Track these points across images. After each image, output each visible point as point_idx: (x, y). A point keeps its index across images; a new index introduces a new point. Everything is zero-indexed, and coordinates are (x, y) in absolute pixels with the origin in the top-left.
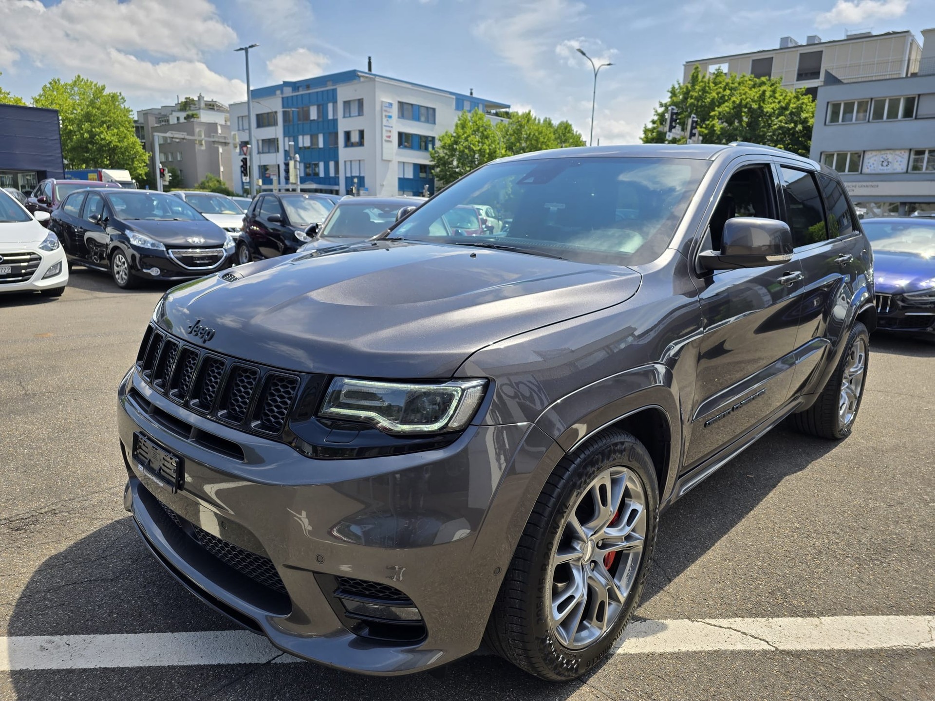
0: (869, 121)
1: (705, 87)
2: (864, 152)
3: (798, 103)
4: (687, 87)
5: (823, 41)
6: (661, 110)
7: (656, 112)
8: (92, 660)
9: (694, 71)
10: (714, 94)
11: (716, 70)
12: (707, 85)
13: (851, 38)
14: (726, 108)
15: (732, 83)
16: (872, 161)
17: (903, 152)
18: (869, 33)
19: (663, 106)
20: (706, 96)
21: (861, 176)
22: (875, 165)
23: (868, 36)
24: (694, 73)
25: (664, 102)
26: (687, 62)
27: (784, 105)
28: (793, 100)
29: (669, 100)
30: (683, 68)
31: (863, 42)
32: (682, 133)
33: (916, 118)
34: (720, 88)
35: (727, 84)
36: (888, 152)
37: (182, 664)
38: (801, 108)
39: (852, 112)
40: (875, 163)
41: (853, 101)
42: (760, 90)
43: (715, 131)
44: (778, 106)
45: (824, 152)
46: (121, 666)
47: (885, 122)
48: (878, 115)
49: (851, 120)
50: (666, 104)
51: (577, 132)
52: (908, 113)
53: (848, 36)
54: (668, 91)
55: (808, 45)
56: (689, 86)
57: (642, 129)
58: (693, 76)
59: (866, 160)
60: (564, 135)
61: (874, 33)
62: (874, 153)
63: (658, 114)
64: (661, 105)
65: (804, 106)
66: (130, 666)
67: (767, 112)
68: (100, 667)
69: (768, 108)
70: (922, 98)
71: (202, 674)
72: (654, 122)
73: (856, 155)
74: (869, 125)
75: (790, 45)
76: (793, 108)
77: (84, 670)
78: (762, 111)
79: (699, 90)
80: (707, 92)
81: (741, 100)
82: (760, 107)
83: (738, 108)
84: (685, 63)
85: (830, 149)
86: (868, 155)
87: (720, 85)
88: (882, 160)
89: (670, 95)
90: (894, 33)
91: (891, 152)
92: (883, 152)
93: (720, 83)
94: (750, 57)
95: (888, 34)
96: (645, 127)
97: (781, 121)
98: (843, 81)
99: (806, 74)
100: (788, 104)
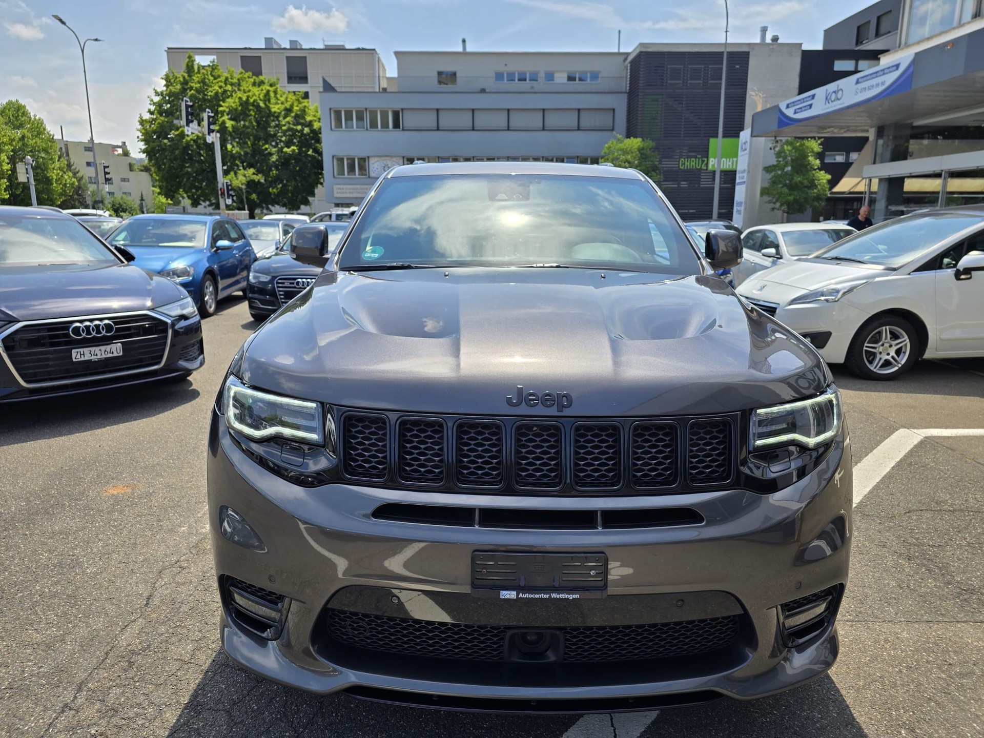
0: (367, 129)
1: (204, 78)
2: (368, 157)
3: (300, 105)
4: (184, 78)
5: (303, 47)
6: (157, 99)
7: (152, 100)
9: (187, 60)
10: (217, 88)
11: (211, 62)
12: (206, 76)
13: (328, 48)
14: (231, 103)
15: (231, 79)
16: (376, 166)
17: (398, 158)
18: (343, 46)
19: (159, 95)
20: (207, 89)
21: (369, 179)
22: (379, 170)
23: (342, 48)
24: (188, 62)
25: (159, 90)
26: (169, 48)
27: (288, 107)
28: (296, 104)
29: (165, 88)
30: (165, 54)
31: (340, 53)
32: (200, 128)
33: (403, 130)
34: (221, 81)
35: (227, 79)
36: (386, 158)
38: (305, 111)
39: (352, 120)
40: (379, 168)
41: (340, 109)
42: (262, 90)
43: (227, 127)
44: (283, 107)
45: (335, 156)
47: (380, 131)
48: (373, 125)
49: (353, 127)
50: (162, 93)
51: (35, 116)
52: (396, 125)
53: (326, 46)
54: (162, 79)
55: (290, 49)
56: (186, 75)
57: (138, 119)
58: (187, 65)
59: (371, 166)
60: (17, 118)
61: (347, 47)
62: (377, 159)
63: (154, 104)
64: (157, 94)
65: (307, 110)
67: (275, 112)
69: (275, 108)
70: (405, 112)
72: (151, 113)
73: (362, 160)
74: (367, 132)
75: (275, 46)
76: (297, 110)
78: (270, 111)
79: (199, 82)
80: (208, 85)
81: (248, 97)
82: (268, 108)
83: (245, 104)
84: (167, 49)
85: (340, 154)
86: (372, 161)
87: (219, 79)
88: (383, 165)
89: (164, 82)
90: (364, 49)
91: (389, 158)
92: (383, 158)
93: (219, 76)
94: (237, 53)
95: (358, 49)
96: (141, 117)
97: (289, 123)
98: (336, 88)
99: (296, 78)
100: (292, 106)
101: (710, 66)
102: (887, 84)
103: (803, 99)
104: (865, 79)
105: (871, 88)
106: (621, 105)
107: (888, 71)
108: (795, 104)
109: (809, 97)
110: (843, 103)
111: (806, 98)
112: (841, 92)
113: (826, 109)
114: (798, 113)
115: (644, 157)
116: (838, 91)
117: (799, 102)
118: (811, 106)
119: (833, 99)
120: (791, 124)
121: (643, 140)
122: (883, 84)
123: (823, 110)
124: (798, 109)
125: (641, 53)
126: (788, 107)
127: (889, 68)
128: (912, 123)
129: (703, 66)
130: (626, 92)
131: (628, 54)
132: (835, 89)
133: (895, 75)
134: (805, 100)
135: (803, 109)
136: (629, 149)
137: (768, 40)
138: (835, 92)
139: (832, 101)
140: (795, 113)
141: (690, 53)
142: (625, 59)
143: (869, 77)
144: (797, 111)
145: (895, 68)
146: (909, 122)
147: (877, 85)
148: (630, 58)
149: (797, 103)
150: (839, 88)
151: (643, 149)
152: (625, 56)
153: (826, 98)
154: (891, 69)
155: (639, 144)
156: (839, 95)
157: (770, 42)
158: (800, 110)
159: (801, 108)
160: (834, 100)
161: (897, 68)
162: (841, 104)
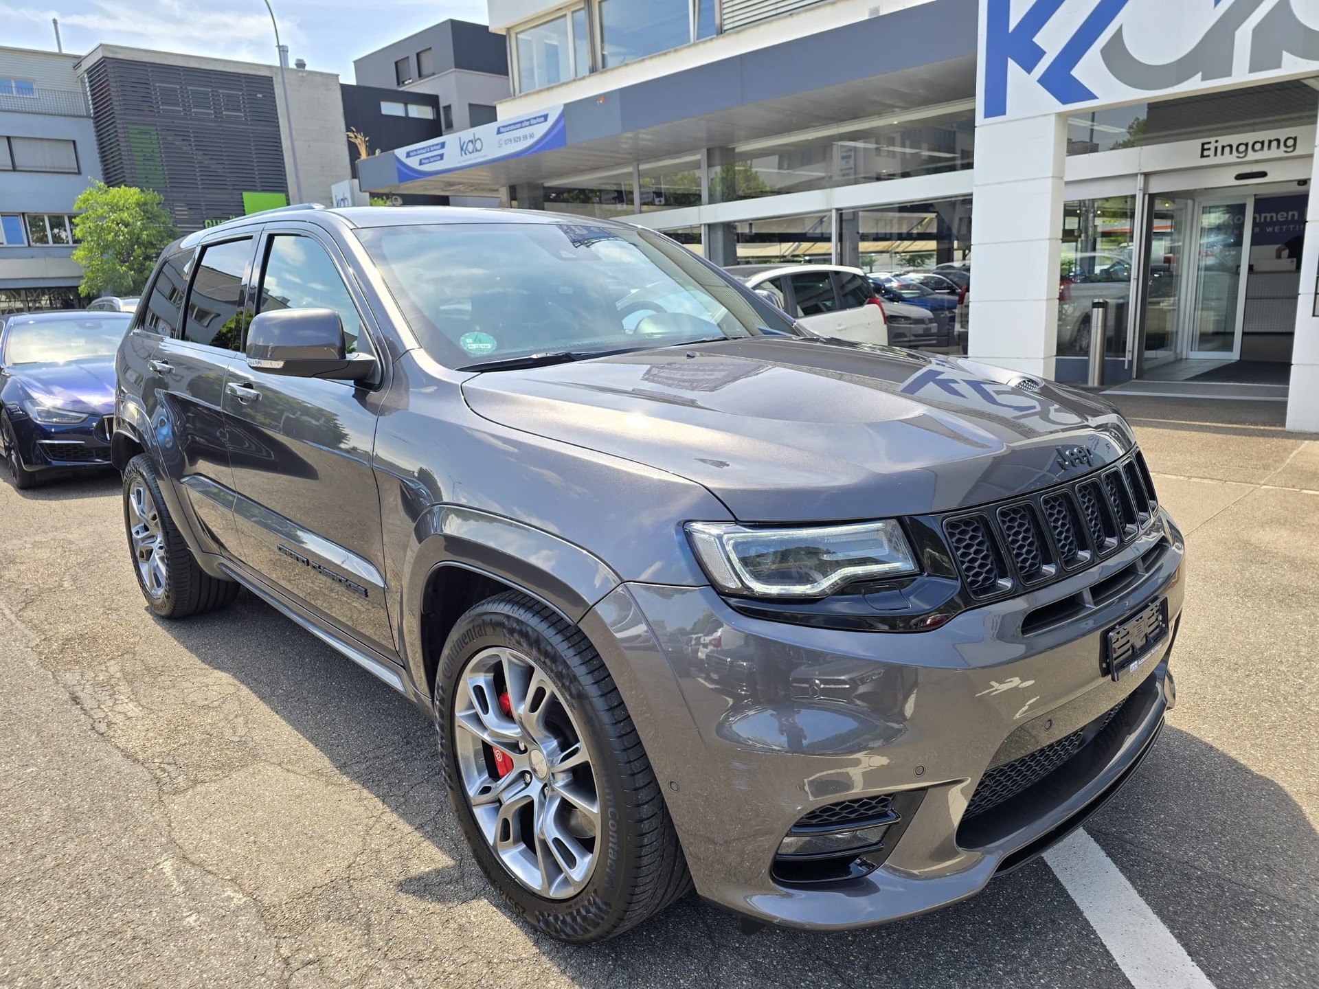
8: (1188, 976)
37: (1128, 884)
46: (1174, 940)
66: (1168, 931)
68: (1193, 960)
71: (1133, 865)
77: (1209, 975)
101: (221, 91)
102: (537, 136)
103: (429, 147)
104: (508, 129)
105: (517, 140)
106: (86, 135)
107: (535, 121)
108: (418, 152)
109: (437, 144)
110: (486, 156)
111: (433, 146)
112: (478, 142)
113: (464, 161)
114: (424, 164)
115: (148, 215)
116: (476, 141)
117: (424, 151)
118: (441, 156)
119: (471, 150)
120: (418, 178)
121: (142, 191)
122: (532, 136)
123: (459, 162)
124: (425, 159)
125: (104, 60)
126: (408, 155)
127: (535, 118)
128: (543, 184)
129: (210, 90)
130: (88, 116)
131: (78, 60)
132: (472, 138)
133: (545, 127)
134: (432, 148)
135: (432, 160)
136: (121, 203)
137: (292, 64)
138: (471, 141)
139: (470, 153)
140: (421, 164)
141: (153, 65)
142: (77, 66)
143: (512, 127)
144: (423, 161)
145: (543, 119)
146: (541, 182)
147: (525, 137)
148: (86, 65)
149: (421, 151)
150: (476, 138)
151: (145, 204)
152: (76, 61)
153: (462, 149)
154: (538, 120)
155: (136, 196)
156: (478, 145)
157: (295, 67)
158: (427, 161)
159: (428, 158)
160: (473, 152)
161: (546, 120)
162: (482, 157)
